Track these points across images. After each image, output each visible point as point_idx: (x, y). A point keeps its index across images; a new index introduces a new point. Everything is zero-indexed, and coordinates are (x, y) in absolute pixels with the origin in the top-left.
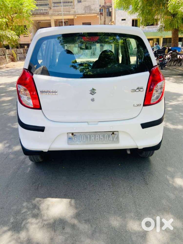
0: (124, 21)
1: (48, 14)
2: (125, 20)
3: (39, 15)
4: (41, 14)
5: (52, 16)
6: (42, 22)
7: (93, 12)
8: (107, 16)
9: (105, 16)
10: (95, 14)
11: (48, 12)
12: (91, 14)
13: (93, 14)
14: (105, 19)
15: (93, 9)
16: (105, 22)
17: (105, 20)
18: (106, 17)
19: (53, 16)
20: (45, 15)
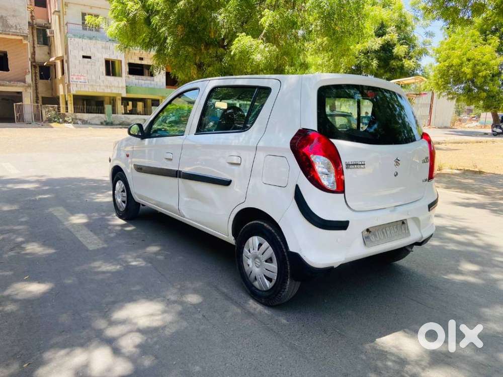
0: (89, 60)
2: (90, 57)
7: (14, 31)
8: (38, 44)
9: (34, 44)
10: (18, 35)
12: (9, 34)
13: (12, 35)
14: (34, 50)
15: (14, 25)
16: (35, 55)
17: (34, 52)
18: (36, 45)
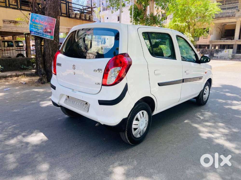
1: (235, 16)
3: (224, 18)
4: (227, 17)
5: (238, 18)
6: (227, 24)
11: (235, 15)
19: (240, 17)
20: (230, 17)
